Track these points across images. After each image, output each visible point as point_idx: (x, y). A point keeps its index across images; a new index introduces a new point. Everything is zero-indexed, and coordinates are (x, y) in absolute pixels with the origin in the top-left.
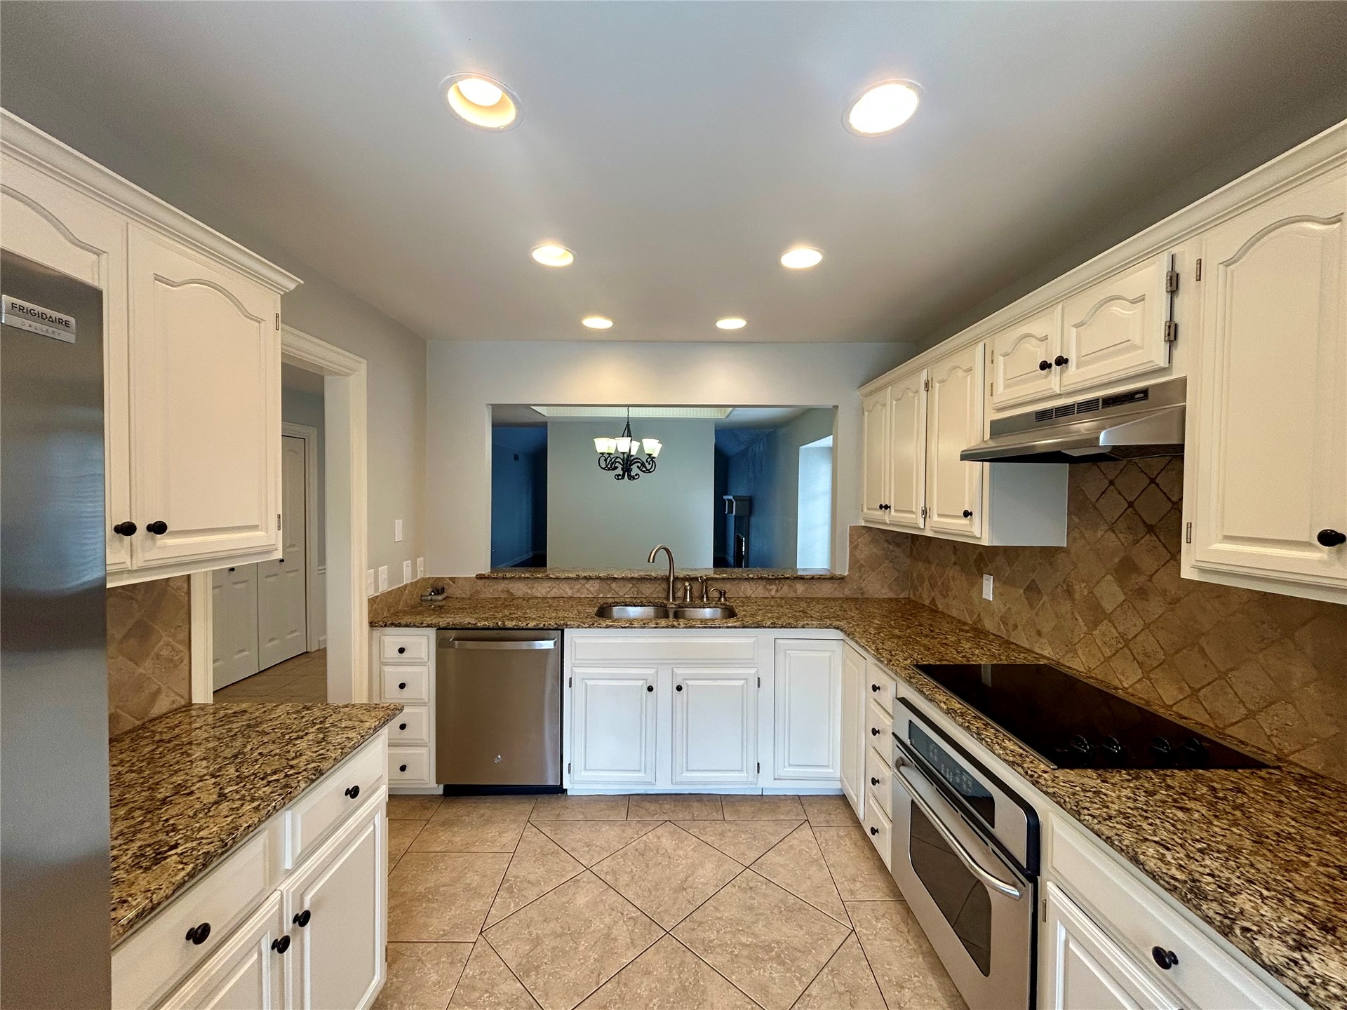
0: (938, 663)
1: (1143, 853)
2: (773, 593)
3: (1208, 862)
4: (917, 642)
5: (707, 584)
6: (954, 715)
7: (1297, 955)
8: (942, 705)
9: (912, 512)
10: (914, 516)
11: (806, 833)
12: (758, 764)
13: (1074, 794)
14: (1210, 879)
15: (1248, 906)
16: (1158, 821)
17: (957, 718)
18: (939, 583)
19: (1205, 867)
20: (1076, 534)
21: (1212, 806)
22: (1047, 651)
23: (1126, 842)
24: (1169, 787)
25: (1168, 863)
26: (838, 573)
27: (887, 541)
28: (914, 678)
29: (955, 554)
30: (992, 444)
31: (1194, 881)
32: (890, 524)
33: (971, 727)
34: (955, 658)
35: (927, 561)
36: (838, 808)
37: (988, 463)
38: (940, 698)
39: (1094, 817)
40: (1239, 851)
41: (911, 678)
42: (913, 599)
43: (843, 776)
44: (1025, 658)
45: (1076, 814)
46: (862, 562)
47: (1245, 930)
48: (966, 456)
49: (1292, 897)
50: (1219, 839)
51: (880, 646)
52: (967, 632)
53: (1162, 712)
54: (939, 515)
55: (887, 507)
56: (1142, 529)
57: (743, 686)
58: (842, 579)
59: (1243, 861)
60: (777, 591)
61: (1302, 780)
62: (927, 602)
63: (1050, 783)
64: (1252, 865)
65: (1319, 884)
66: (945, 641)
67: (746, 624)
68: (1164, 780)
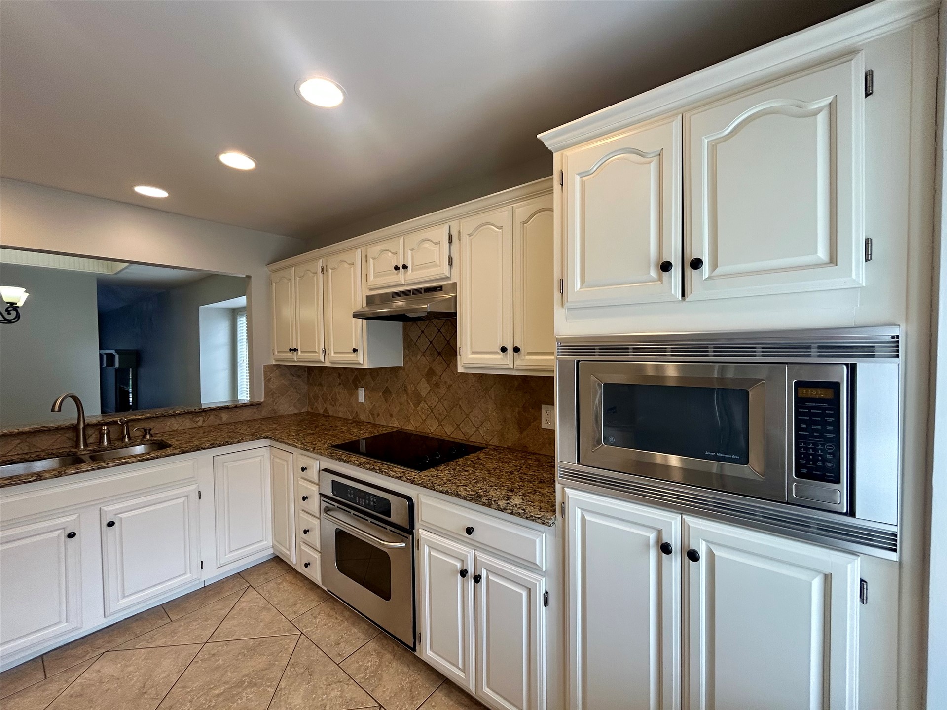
0: (343, 442)
1: (460, 491)
2: (200, 423)
3: (479, 485)
4: (326, 434)
5: (128, 425)
6: (364, 465)
7: (508, 502)
8: (356, 462)
9: (315, 352)
10: (317, 354)
11: (252, 593)
12: (202, 562)
13: (429, 480)
14: (481, 490)
15: (493, 494)
16: (460, 478)
17: (366, 466)
18: (330, 398)
19: (478, 487)
20: (407, 359)
21: (473, 467)
22: (395, 424)
23: (453, 489)
24: (459, 465)
25: (468, 491)
26: (256, 400)
27: (292, 374)
28: (334, 453)
29: (339, 378)
30: (367, 309)
31: (477, 493)
32: (297, 361)
33: (375, 467)
34: (351, 438)
35: (320, 384)
36: (272, 567)
37: (366, 320)
38: (353, 459)
39: (439, 485)
40: (486, 478)
41: (331, 453)
42: (311, 411)
43: (275, 543)
44: (386, 430)
45: (432, 488)
46: (274, 390)
47: (495, 501)
48: (356, 315)
49: (503, 486)
50: (479, 476)
51: (303, 441)
52: (351, 423)
53: (447, 439)
54: (335, 353)
55: (295, 350)
56: (436, 354)
57: (184, 502)
58: (260, 404)
59: (488, 481)
60: (204, 421)
61: (494, 450)
62: (321, 412)
63: (419, 479)
64: (490, 481)
65: (507, 479)
66: (341, 431)
67: (185, 449)
68: (457, 463)
